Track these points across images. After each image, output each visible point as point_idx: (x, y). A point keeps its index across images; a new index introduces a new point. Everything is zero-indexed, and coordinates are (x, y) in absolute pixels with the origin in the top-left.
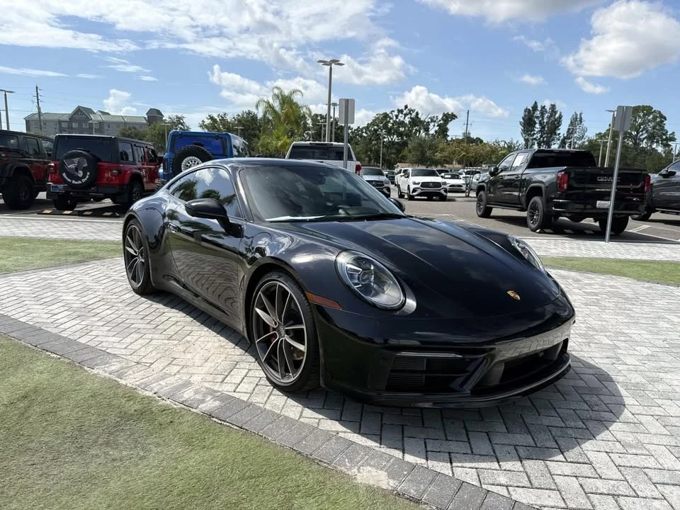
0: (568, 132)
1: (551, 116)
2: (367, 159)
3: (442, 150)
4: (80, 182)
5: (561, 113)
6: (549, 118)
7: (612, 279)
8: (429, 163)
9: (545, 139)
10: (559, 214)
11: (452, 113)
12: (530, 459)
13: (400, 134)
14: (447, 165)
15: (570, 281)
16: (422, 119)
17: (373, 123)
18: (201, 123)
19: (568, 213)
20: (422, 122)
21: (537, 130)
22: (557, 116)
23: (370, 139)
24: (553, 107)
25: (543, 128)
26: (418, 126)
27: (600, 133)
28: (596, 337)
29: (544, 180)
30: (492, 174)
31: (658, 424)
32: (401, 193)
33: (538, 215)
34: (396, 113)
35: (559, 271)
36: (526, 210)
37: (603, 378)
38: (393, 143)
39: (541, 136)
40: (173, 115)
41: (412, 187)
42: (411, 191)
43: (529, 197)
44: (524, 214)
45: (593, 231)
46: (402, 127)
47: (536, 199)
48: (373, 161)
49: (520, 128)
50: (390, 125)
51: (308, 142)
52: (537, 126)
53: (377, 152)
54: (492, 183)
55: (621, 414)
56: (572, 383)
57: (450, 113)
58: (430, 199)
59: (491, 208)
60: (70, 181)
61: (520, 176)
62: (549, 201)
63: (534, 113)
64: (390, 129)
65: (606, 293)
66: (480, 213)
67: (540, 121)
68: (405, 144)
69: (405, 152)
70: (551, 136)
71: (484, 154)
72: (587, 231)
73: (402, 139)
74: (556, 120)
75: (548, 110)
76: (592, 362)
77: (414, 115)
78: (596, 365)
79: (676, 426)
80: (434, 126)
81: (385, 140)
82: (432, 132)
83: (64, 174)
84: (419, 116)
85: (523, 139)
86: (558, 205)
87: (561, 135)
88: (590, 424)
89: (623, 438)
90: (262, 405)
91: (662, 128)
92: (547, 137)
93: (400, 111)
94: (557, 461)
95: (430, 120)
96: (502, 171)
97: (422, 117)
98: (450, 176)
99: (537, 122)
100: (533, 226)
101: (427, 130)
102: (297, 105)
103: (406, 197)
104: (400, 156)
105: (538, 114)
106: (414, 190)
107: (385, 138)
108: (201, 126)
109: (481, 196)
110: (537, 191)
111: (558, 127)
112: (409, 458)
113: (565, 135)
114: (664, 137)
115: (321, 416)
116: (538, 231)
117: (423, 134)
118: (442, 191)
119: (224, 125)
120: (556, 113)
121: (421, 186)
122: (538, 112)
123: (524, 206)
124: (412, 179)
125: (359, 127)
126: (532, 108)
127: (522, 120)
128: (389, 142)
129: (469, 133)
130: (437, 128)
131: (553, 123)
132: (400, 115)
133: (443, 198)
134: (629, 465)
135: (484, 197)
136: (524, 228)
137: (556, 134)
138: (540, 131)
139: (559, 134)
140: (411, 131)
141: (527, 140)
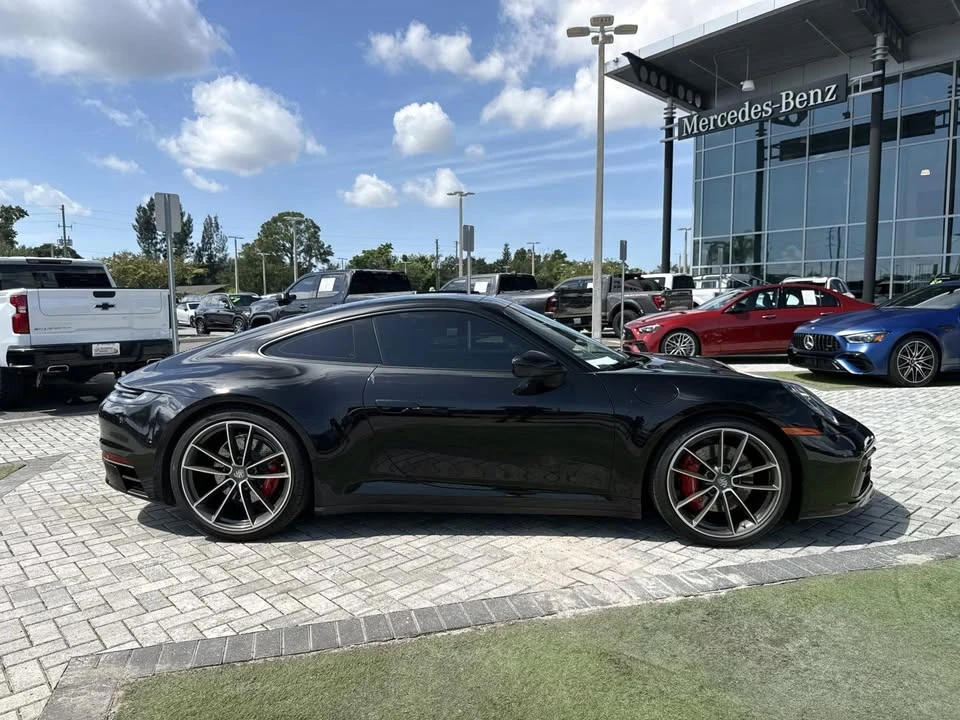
0: (203, 241)
5: (189, 216)
11: (18, 207)
21: (159, 237)
22: (186, 219)
27: (247, 244)
49: (135, 235)
52: (160, 232)
63: (152, 214)
70: (181, 247)
74: (185, 225)
85: (141, 249)
87: (195, 245)
91: (318, 241)
111: (189, 234)
113: (200, 245)
114: (322, 251)
120: (183, 214)
126: (148, 206)
127: (136, 223)
131: (183, 228)
137: (187, 244)
141: (147, 252)
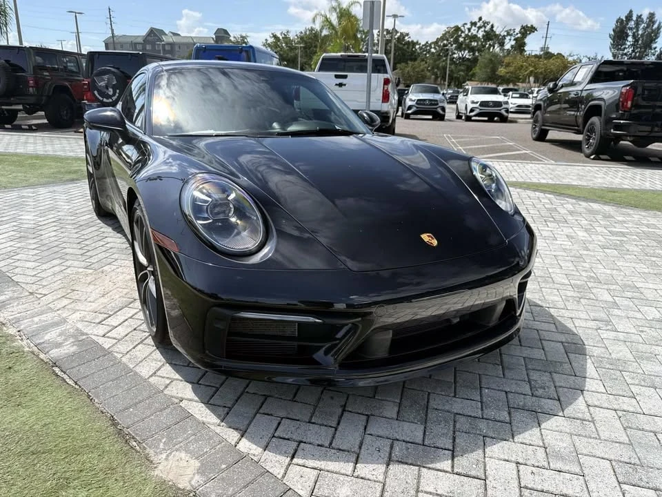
1: (647, 27)
2: (433, 77)
3: (508, 65)
4: (111, 100)
6: (645, 29)
7: (655, 216)
8: (499, 81)
9: (637, 55)
10: (619, 138)
11: (532, 26)
12: (402, 463)
13: (472, 50)
14: (520, 84)
15: (599, 217)
16: (497, 33)
17: (442, 39)
18: (265, 41)
19: (630, 136)
20: (497, 36)
21: (629, 43)
22: (656, 26)
23: (439, 55)
24: (652, 16)
25: (636, 41)
26: (491, 40)
28: (594, 291)
29: (605, 97)
30: (551, 90)
31: (618, 424)
32: (459, 113)
33: (594, 139)
34: (469, 26)
35: (591, 204)
36: (582, 134)
37: (575, 347)
38: (463, 59)
39: (633, 51)
40: (238, 34)
41: (470, 106)
42: (468, 111)
43: (587, 117)
44: (579, 137)
45: (659, 158)
46: (474, 41)
47: (595, 119)
48: (439, 79)
49: (609, 41)
50: (461, 39)
51: (339, 54)
52: (630, 39)
53: (445, 68)
54: (550, 102)
55: (571, 404)
56: (527, 352)
57: (529, 25)
58: (491, 120)
59: (548, 131)
60: (101, 99)
61: (580, 92)
62: (608, 121)
63: (628, 24)
64: (461, 44)
65: (637, 234)
66: (534, 136)
67: (634, 33)
68: (475, 60)
69: (477, 70)
70: (645, 51)
71: (554, 69)
72: (652, 159)
73: (474, 54)
74: (653, 31)
75: (645, 20)
76: (570, 325)
77: (488, 27)
78: (574, 330)
79: (643, 430)
80: (510, 40)
81: (455, 56)
82: (507, 46)
83: (96, 92)
84: (494, 29)
85: (611, 54)
86: (618, 127)
87: (658, 49)
88: (517, 416)
89: (553, 442)
90: (119, 356)
92: (640, 52)
93: (474, 24)
94: (438, 470)
95: (505, 34)
96: (562, 87)
97: (498, 30)
98: (518, 96)
99: (630, 34)
100: (588, 151)
101: (502, 44)
102: (356, 18)
103: (463, 118)
104: (471, 73)
105: (632, 24)
106: (472, 110)
107: (455, 53)
108: (264, 45)
109: (537, 116)
110: (595, 110)
111: (655, 40)
112: (245, 446)
115: (177, 376)
116: (592, 157)
117: (497, 49)
118: (503, 112)
119: (286, 44)
120: (654, 23)
121: (480, 105)
122: (633, 23)
123: (581, 128)
124: (471, 97)
125: (427, 42)
126: (626, 17)
127: (612, 33)
128: (460, 58)
129: (548, 48)
130: (513, 43)
131: (650, 34)
132: (473, 28)
133: (504, 119)
134: (539, 488)
135: (540, 119)
136: (579, 153)
137: (651, 49)
138: (632, 45)
139: (655, 48)
140: (484, 46)
